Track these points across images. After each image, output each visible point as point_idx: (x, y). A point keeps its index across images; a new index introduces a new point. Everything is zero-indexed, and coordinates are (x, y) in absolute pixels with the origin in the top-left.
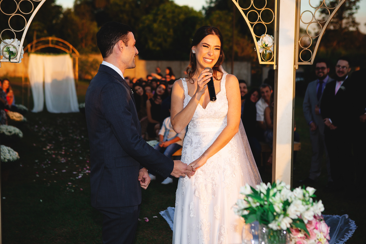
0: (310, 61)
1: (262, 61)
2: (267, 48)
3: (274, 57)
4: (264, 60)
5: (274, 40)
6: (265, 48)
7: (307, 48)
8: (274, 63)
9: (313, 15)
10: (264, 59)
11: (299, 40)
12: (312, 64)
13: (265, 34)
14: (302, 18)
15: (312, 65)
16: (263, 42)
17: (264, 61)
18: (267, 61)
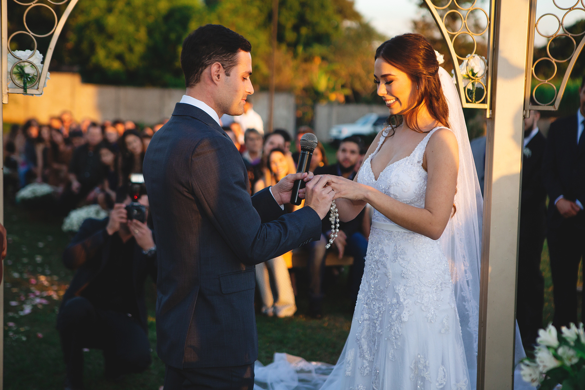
0: (553, 104)
1: (467, 101)
2: (477, 79)
3: (487, 95)
4: (471, 101)
5: (488, 65)
6: (472, 79)
7: (547, 81)
8: (487, 106)
9: (559, 21)
10: (470, 98)
11: (533, 67)
12: (557, 109)
13: (473, 54)
14: (538, 26)
15: (556, 111)
16: (469, 68)
17: (469, 102)
18: (475, 102)
